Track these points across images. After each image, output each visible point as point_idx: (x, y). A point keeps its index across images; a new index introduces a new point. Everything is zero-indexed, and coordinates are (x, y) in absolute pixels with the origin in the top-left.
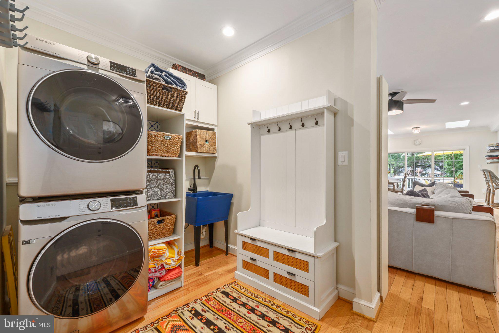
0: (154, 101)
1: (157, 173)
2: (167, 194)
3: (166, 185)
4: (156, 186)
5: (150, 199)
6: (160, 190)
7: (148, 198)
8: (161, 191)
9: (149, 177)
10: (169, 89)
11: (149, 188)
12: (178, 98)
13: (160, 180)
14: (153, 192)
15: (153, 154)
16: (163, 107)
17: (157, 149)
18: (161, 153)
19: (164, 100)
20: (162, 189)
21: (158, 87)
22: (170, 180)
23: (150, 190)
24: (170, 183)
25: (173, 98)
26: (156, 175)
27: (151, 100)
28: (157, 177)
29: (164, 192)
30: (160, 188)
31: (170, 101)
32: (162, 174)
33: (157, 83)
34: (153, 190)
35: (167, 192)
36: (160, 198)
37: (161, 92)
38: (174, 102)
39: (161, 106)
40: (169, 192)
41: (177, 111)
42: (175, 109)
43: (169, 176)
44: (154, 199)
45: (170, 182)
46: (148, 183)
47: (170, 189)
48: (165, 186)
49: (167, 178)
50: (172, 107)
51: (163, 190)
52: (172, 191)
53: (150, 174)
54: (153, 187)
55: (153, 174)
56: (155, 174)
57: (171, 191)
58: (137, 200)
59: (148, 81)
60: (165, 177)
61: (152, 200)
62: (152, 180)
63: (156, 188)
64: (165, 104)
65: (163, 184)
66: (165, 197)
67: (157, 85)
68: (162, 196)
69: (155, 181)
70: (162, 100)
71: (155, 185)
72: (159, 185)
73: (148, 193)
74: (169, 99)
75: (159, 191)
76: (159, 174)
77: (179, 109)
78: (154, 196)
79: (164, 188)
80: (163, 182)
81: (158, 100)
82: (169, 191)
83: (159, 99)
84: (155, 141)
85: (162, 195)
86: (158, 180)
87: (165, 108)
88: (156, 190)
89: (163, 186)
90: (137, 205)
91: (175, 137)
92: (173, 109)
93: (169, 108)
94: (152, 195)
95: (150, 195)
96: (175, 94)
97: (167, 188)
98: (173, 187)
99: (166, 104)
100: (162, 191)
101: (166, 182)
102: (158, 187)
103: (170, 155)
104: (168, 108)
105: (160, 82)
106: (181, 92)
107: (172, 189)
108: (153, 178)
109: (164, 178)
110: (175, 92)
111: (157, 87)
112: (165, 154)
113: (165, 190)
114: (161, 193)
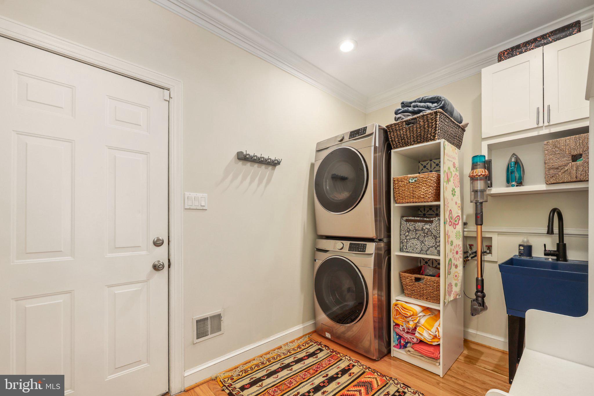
0: (400, 143)
1: (414, 222)
2: (429, 248)
3: (427, 237)
4: (416, 237)
5: (408, 251)
6: (420, 242)
7: (406, 250)
8: (421, 245)
9: (407, 226)
10: (413, 121)
11: (409, 239)
12: (426, 126)
13: (419, 230)
14: (413, 243)
15: (398, 201)
16: (411, 145)
17: (401, 196)
18: (407, 199)
19: (410, 137)
20: (422, 241)
21: (401, 127)
22: (430, 231)
23: (409, 241)
24: (433, 235)
25: (419, 130)
26: (413, 225)
27: (396, 143)
28: (415, 227)
29: (425, 245)
30: (420, 241)
31: (418, 134)
32: (419, 223)
33: (398, 123)
34: (413, 241)
35: (429, 246)
36: (420, 252)
37: (405, 130)
38: (421, 133)
39: (409, 145)
40: (432, 247)
41: (429, 142)
42: (426, 141)
43: (430, 226)
44: (413, 251)
45: (432, 233)
46: (407, 233)
47: (434, 243)
48: (426, 239)
49: (426, 228)
50: (421, 141)
51: (423, 243)
52: (436, 246)
53: (407, 223)
54: (412, 239)
55: (410, 223)
56: (412, 223)
57: (434, 246)
58: (366, 247)
59: (389, 126)
60: (424, 228)
61: (411, 253)
62: (410, 230)
63: (416, 239)
64: (411, 141)
65: (424, 236)
66: (426, 251)
67: (398, 125)
68: (422, 250)
69: (413, 231)
70: (408, 138)
71: (414, 236)
72: (419, 236)
73: (407, 244)
74: (415, 132)
75: (418, 243)
76: (416, 223)
77: (431, 138)
78: (412, 248)
79: (425, 241)
80: (423, 233)
81: (403, 140)
82: (431, 245)
83: (404, 138)
84: (398, 187)
85: (422, 248)
86: (416, 230)
87: (413, 145)
88: (415, 242)
89: (424, 238)
90: (365, 252)
91: (423, 177)
92: (423, 142)
93: (419, 143)
94: (411, 247)
95: (409, 246)
96: (422, 123)
97: (430, 241)
98: (437, 241)
99: (413, 140)
100: (423, 245)
101: (427, 234)
102: (418, 239)
103: (417, 200)
104: (416, 144)
105: (403, 119)
106: (429, 115)
107: (436, 243)
108: (410, 228)
109: (422, 229)
110: (421, 121)
111: (399, 127)
112: (412, 200)
113: (426, 243)
114: (421, 246)
